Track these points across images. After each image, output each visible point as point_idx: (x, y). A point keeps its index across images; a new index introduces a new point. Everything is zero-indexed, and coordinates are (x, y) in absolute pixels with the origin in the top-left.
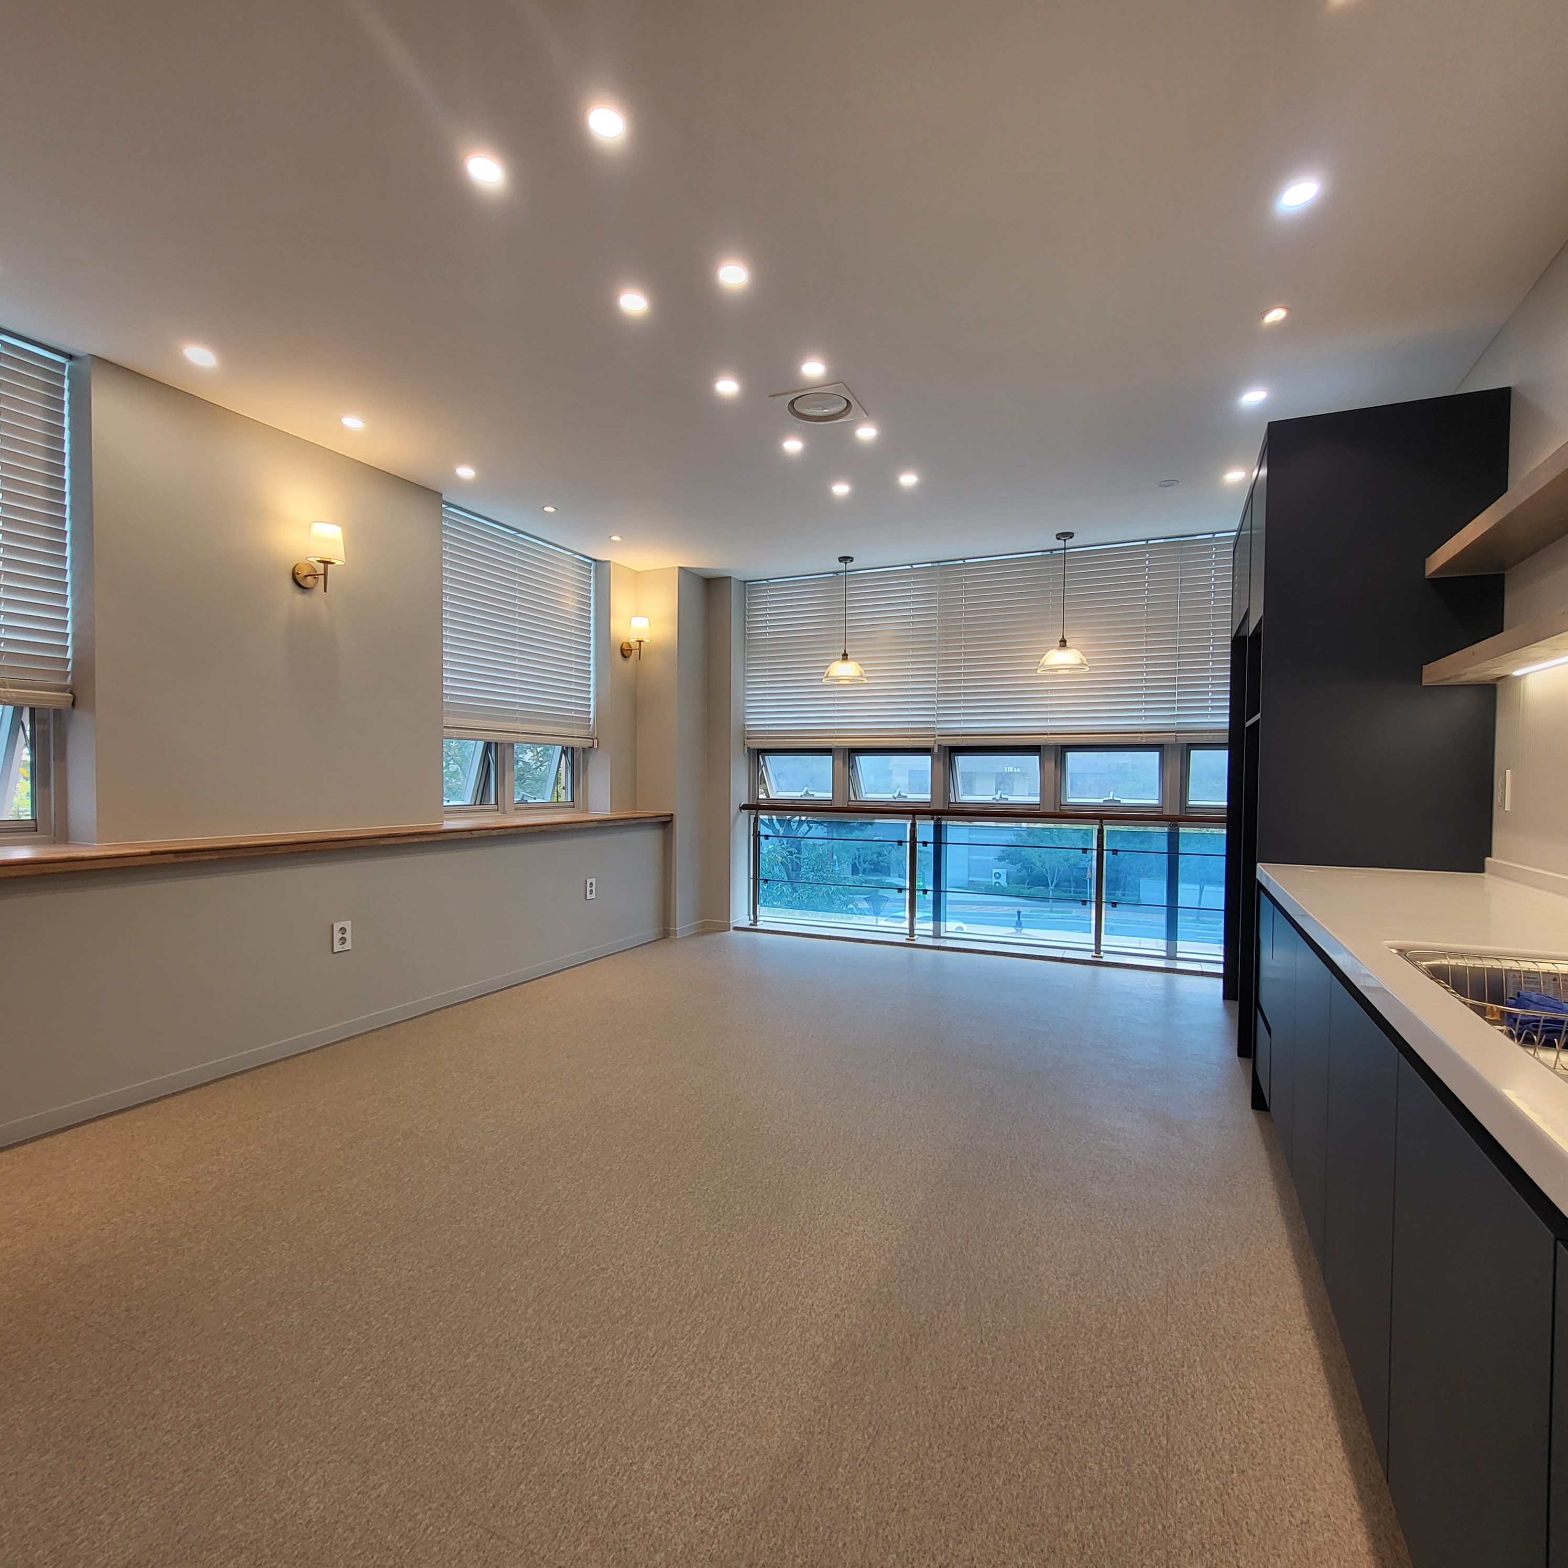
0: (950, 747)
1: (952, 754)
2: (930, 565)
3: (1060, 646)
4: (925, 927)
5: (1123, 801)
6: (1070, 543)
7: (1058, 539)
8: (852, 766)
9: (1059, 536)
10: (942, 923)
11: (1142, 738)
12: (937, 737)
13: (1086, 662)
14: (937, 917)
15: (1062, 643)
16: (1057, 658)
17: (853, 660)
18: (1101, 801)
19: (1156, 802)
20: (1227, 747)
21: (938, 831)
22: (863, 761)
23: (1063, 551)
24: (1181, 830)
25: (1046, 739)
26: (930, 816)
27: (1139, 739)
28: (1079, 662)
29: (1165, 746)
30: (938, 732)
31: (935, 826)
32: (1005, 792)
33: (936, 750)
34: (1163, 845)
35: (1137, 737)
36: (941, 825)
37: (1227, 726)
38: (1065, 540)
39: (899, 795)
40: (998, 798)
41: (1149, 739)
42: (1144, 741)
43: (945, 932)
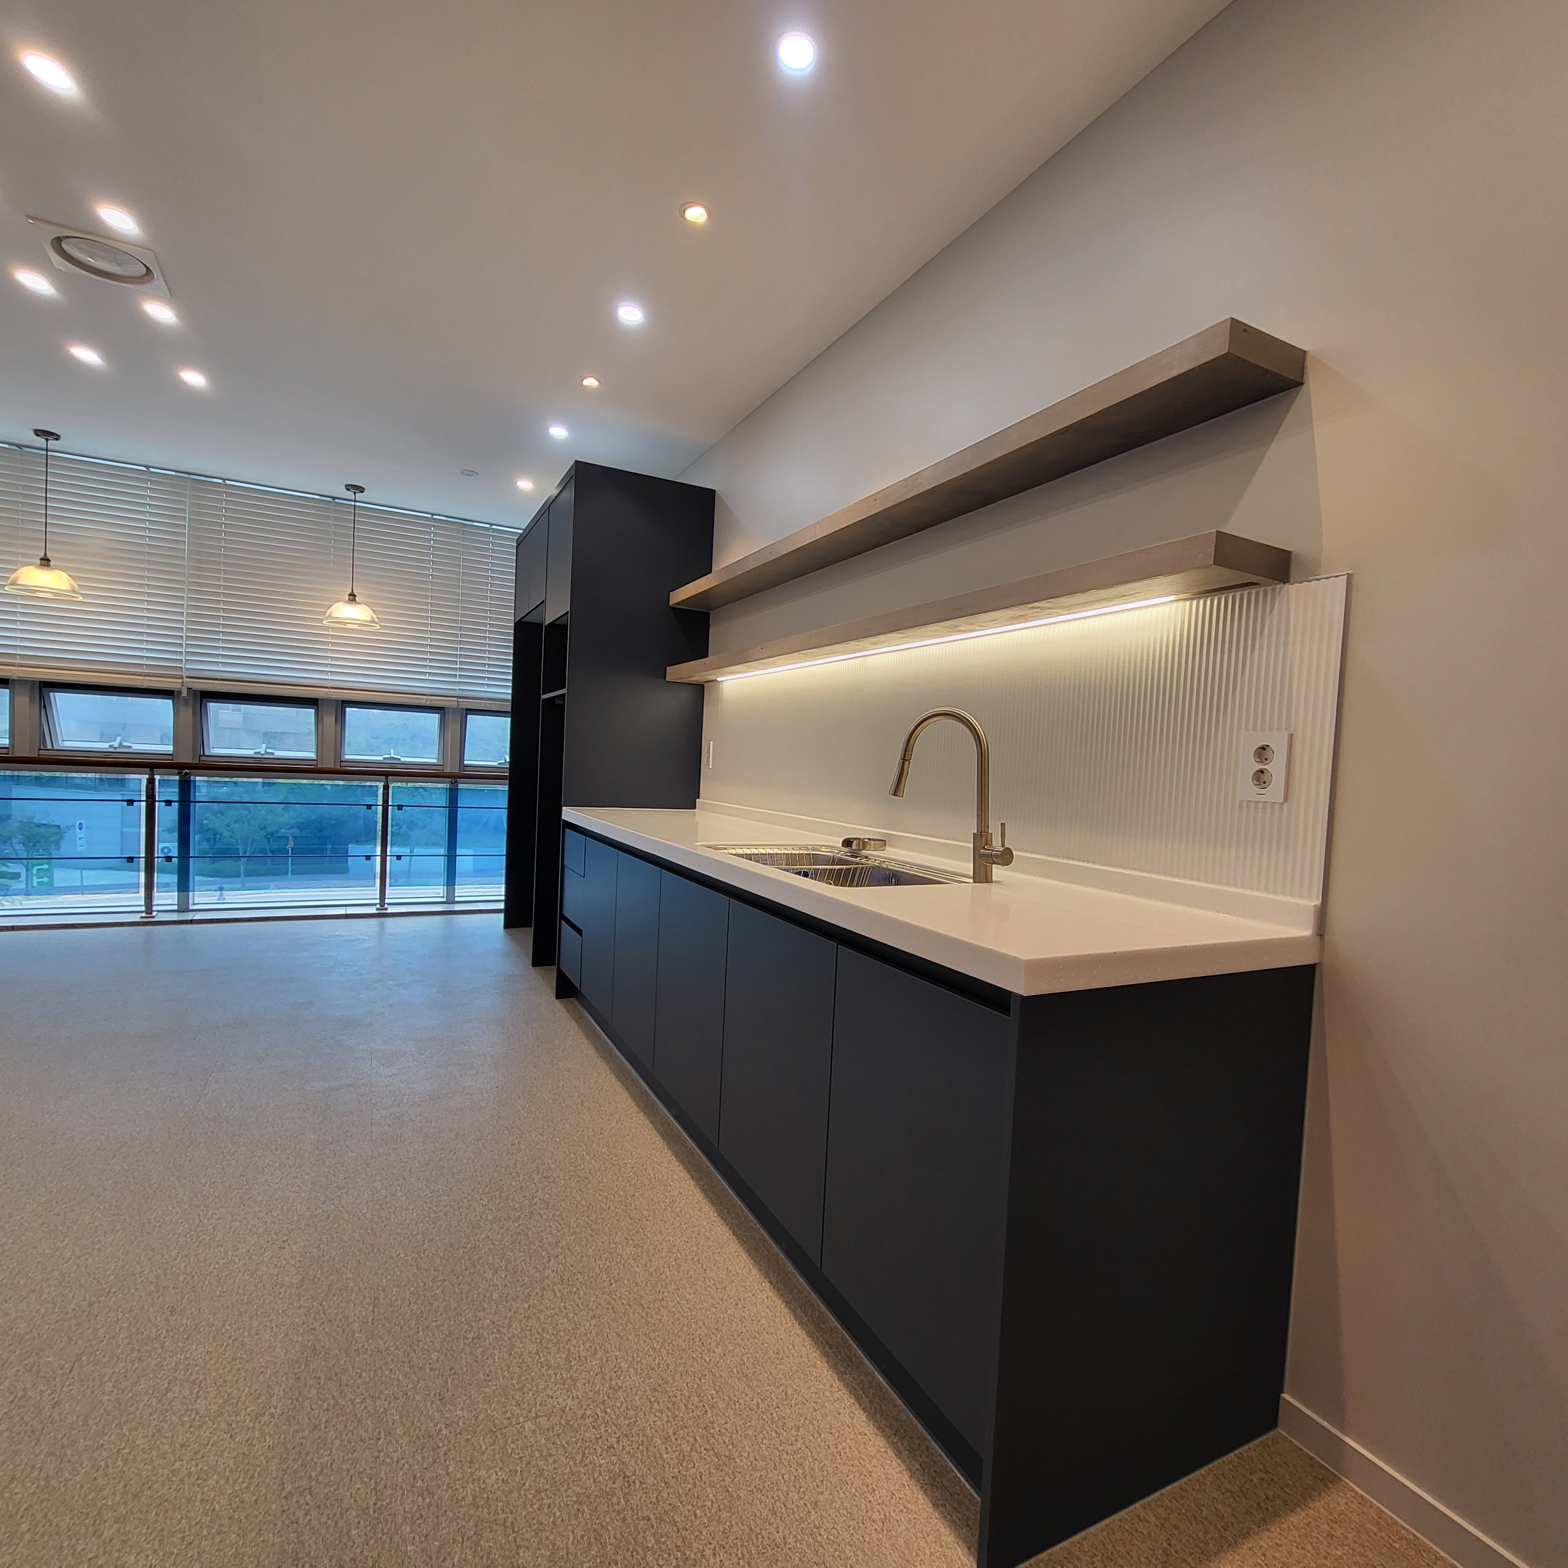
0: (201, 692)
1: (204, 700)
2: (173, 473)
3: (349, 600)
4: (166, 899)
5: (402, 759)
6: (359, 496)
7: (348, 490)
8: (44, 705)
9: (349, 487)
10: (191, 894)
11: (427, 700)
12: (185, 680)
13: (376, 620)
14: (184, 886)
15: (351, 597)
16: (343, 611)
17: (59, 568)
18: (381, 758)
19: (434, 761)
20: (510, 715)
21: (186, 787)
22: (60, 699)
23: (353, 503)
24: (460, 786)
25: (326, 693)
26: (176, 771)
27: (424, 701)
28: (369, 619)
29: (446, 710)
30: (185, 674)
31: (180, 782)
32: (269, 746)
33: (184, 694)
34: (443, 801)
35: (422, 699)
36: (190, 781)
37: (510, 697)
38: (355, 493)
39: (120, 744)
40: (263, 752)
41: (433, 702)
42: (428, 704)
43: (194, 904)
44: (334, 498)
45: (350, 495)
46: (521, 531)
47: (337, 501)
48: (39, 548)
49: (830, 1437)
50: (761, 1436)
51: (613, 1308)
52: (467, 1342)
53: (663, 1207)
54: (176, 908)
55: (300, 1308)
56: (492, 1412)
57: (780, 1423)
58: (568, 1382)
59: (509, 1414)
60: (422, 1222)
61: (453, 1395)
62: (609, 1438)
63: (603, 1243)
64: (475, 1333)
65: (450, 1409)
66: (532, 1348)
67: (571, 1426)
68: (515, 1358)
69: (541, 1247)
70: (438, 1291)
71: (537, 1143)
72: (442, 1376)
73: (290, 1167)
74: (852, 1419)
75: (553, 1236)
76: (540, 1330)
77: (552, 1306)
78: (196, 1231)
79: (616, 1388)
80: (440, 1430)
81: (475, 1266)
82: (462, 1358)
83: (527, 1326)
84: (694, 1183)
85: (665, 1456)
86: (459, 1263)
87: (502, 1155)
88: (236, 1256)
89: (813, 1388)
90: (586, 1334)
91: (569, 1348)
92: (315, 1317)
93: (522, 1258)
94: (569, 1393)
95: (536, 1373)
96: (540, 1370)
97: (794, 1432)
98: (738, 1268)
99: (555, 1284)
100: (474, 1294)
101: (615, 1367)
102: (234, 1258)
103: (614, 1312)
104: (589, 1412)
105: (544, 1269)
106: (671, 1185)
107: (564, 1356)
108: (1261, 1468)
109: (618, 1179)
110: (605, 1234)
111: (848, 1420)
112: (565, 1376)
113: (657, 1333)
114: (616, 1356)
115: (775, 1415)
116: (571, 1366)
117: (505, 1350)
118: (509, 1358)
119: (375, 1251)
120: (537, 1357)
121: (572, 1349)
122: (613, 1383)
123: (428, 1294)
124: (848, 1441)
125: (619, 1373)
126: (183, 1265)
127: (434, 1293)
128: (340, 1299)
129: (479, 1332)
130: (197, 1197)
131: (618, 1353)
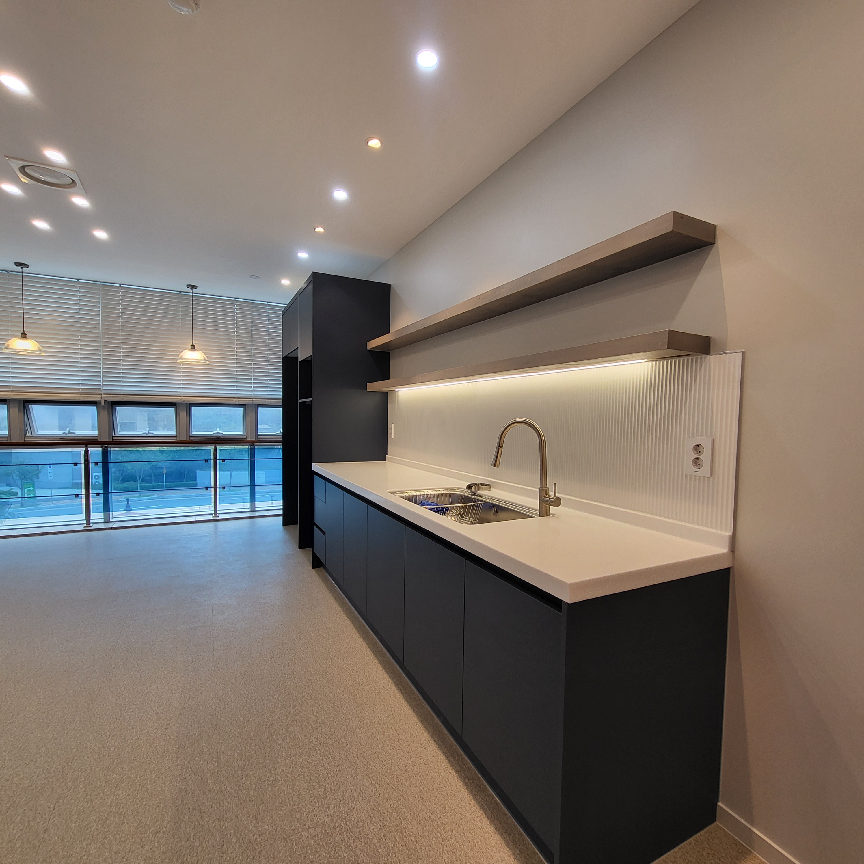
0: (112, 401)
1: (114, 406)
2: (92, 282)
3: (191, 348)
4: (97, 516)
5: (224, 434)
8: (26, 412)
9: (188, 286)
10: (111, 513)
11: (236, 401)
12: (103, 395)
13: (206, 359)
14: (107, 508)
16: (189, 355)
17: (31, 338)
18: (212, 434)
19: (242, 433)
20: (282, 407)
21: (105, 454)
22: (36, 410)
23: (191, 294)
24: (256, 447)
25: (181, 399)
26: (100, 446)
27: (234, 401)
28: (203, 358)
29: (247, 406)
30: (102, 392)
31: (102, 451)
32: (150, 429)
33: (103, 403)
34: (247, 456)
36: (108, 451)
37: (281, 397)
38: (192, 289)
39: (69, 432)
40: (147, 433)
41: (239, 402)
42: (237, 403)
43: (113, 518)
44: (180, 292)
45: (189, 290)
46: (286, 306)
47: (182, 293)
48: (20, 327)
49: (470, 835)
50: (432, 836)
51: (348, 760)
52: (269, 783)
53: (375, 696)
54: (103, 520)
55: (177, 765)
56: (284, 826)
57: (442, 828)
58: (325, 806)
59: (293, 827)
60: (243, 710)
61: (263, 816)
62: (348, 840)
63: (342, 719)
64: (273, 777)
65: (261, 825)
66: (305, 785)
67: (328, 833)
68: (296, 792)
69: (308, 723)
70: (252, 753)
71: (304, 659)
72: (256, 805)
73: (170, 678)
74: (482, 823)
75: (314, 716)
76: (309, 774)
77: (315, 759)
78: (119, 720)
79: (352, 808)
80: (256, 839)
81: (272, 736)
82: (267, 793)
83: (302, 772)
84: (391, 680)
85: (380, 850)
86: (263, 734)
87: (285, 667)
88: (142, 734)
89: (459, 805)
90: (334, 776)
91: (325, 785)
92: (186, 771)
93: (298, 730)
94: (326, 813)
95: (308, 801)
96: (310, 799)
97: (450, 833)
98: (416, 732)
99: (316, 745)
100: (273, 753)
101: (351, 796)
102: (141, 736)
103: (349, 762)
104: (337, 825)
105: (310, 736)
106: (378, 682)
107: (323, 790)
108: (707, 846)
109: (349, 679)
110: (343, 714)
111: (479, 824)
112: (323, 802)
113: (373, 774)
114: (351, 789)
115: (439, 823)
116: (326, 796)
117: (290, 787)
118: (293, 792)
119: (218, 728)
120: (308, 792)
121: (327, 785)
122: (350, 806)
123: (247, 754)
124: (480, 837)
125: (353, 799)
126: (113, 741)
127: (250, 754)
128: (199, 760)
129: (276, 777)
130: (119, 698)
131: (352, 787)
